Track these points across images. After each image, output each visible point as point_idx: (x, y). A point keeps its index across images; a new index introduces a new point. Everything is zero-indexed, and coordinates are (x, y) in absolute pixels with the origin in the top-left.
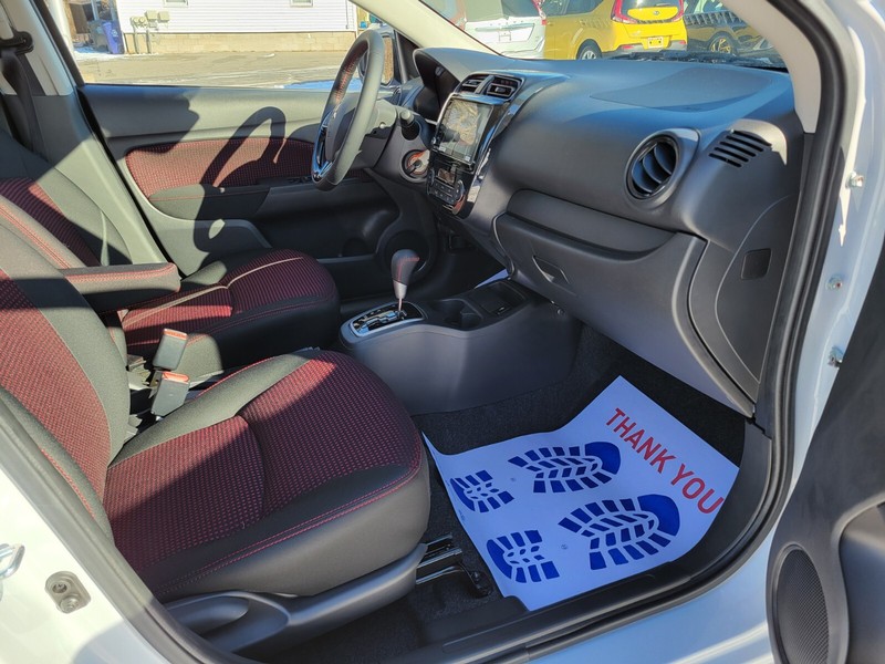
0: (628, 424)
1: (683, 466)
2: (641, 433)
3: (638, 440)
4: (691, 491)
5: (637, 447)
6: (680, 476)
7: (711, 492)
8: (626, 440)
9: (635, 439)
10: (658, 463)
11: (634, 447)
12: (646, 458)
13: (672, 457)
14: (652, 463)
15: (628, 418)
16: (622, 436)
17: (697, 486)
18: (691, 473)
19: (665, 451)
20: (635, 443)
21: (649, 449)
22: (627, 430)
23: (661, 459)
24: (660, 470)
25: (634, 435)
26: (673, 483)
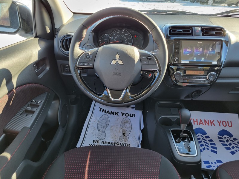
0: (195, 120)
1: (218, 121)
2: (201, 120)
3: (202, 122)
4: (225, 125)
5: (204, 124)
6: (220, 123)
7: (228, 122)
8: (199, 124)
9: (201, 122)
10: (212, 124)
11: (203, 125)
12: (209, 125)
13: (213, 121)
14: (211, 125)
15: (194, 119)
16: (197, 124)
17: (224, 123)
18: (221, 121)
19: (211, 120)
20: (202, 123)
21: (207, 122)
22: (197, 122)
23: (212, 123)
24: (215, 125)
25: (200, 122)
26: (220, 126)
